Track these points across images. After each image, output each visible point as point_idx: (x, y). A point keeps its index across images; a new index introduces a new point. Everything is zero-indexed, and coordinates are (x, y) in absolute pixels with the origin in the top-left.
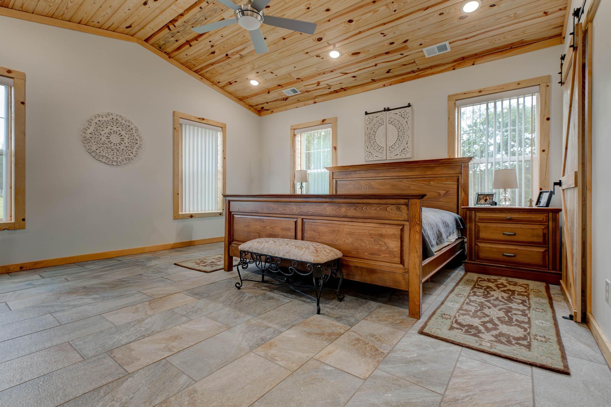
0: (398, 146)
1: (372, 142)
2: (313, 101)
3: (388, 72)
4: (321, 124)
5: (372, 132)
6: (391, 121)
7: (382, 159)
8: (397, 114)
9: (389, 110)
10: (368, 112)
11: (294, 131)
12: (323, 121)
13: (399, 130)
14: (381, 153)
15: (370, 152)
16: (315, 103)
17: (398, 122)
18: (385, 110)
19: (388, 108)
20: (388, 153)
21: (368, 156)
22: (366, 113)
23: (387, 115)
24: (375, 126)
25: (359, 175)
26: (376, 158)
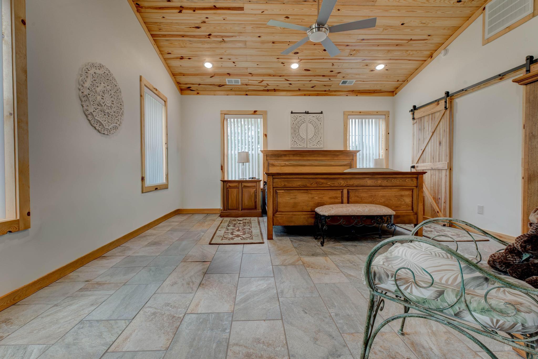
0: (315, 139)
1: (297, 135)
2: (245, 93)
3: (312, 87)
4: (253, 114)
5: (297, 127)
6: (310, 121)
7: (304, 147)
8: (314, 117)
9: (308, 113)
10: (293, 112)
11: (225, 115)
12: (255, 112)
13: (315, 128)
14: (303, 143)
15: (295, 141)
16: (247, 95)
17: (315, 123)
18: (306, 113)
19: (308, 112)
20: (308, 143)
21: (294, 144)
22: (292, 113)
23: (308, 116)
24: (299, 123)
25: (288, 158)
26: (299, 146)
